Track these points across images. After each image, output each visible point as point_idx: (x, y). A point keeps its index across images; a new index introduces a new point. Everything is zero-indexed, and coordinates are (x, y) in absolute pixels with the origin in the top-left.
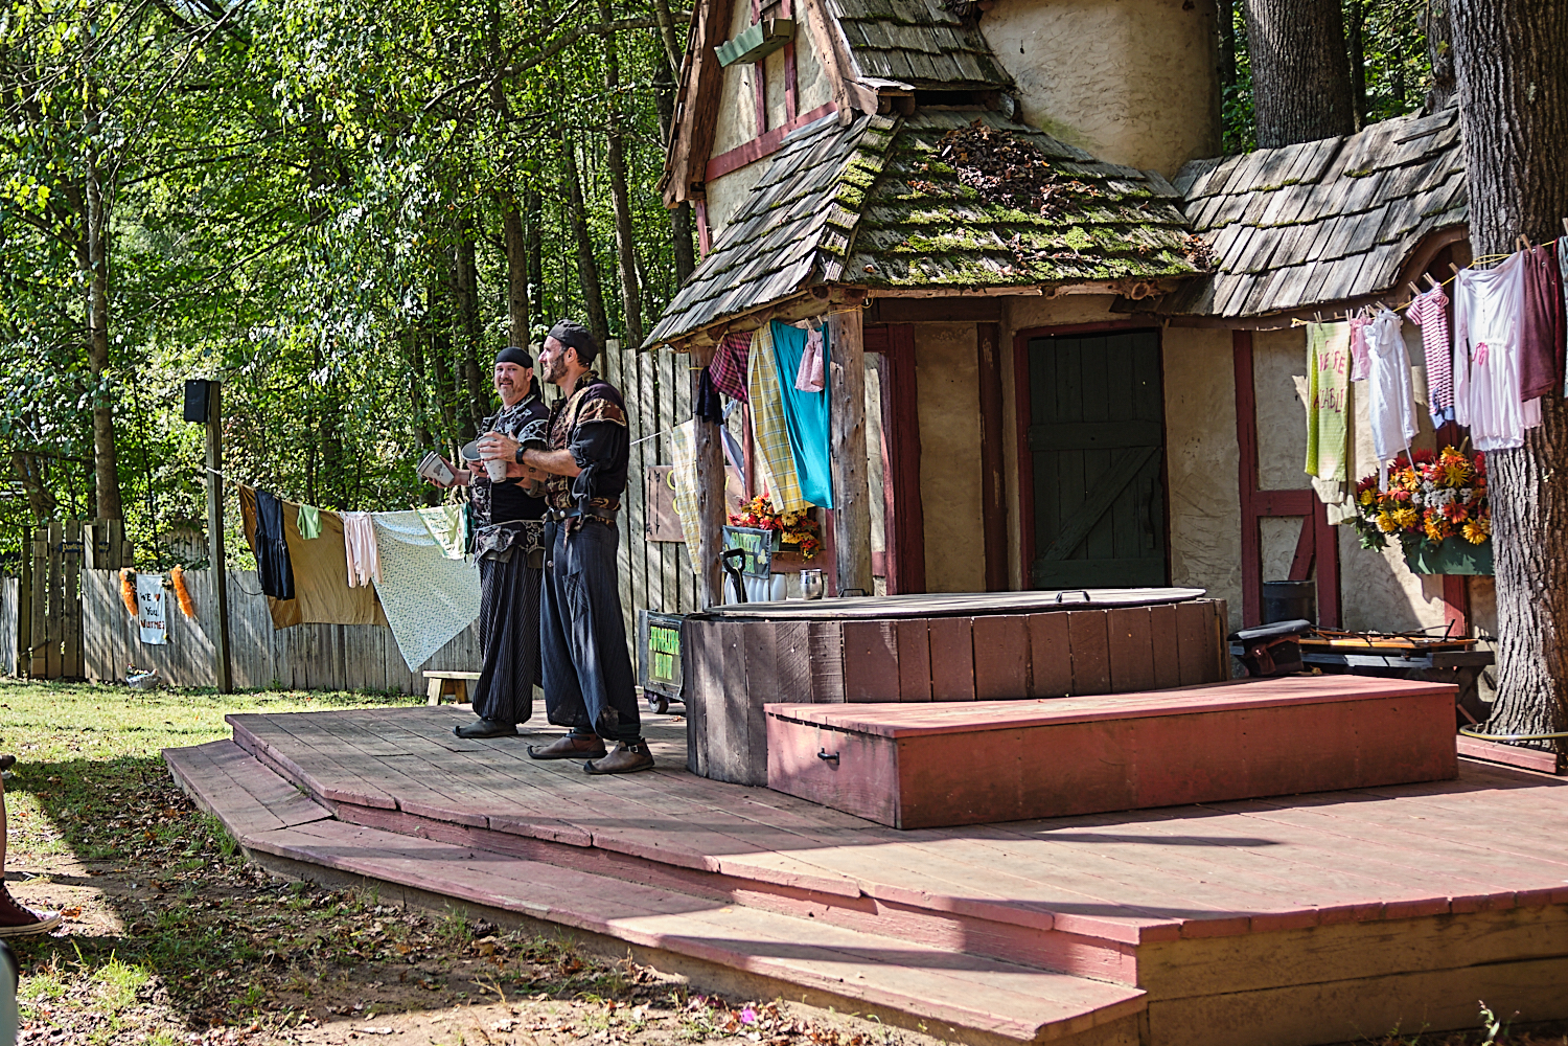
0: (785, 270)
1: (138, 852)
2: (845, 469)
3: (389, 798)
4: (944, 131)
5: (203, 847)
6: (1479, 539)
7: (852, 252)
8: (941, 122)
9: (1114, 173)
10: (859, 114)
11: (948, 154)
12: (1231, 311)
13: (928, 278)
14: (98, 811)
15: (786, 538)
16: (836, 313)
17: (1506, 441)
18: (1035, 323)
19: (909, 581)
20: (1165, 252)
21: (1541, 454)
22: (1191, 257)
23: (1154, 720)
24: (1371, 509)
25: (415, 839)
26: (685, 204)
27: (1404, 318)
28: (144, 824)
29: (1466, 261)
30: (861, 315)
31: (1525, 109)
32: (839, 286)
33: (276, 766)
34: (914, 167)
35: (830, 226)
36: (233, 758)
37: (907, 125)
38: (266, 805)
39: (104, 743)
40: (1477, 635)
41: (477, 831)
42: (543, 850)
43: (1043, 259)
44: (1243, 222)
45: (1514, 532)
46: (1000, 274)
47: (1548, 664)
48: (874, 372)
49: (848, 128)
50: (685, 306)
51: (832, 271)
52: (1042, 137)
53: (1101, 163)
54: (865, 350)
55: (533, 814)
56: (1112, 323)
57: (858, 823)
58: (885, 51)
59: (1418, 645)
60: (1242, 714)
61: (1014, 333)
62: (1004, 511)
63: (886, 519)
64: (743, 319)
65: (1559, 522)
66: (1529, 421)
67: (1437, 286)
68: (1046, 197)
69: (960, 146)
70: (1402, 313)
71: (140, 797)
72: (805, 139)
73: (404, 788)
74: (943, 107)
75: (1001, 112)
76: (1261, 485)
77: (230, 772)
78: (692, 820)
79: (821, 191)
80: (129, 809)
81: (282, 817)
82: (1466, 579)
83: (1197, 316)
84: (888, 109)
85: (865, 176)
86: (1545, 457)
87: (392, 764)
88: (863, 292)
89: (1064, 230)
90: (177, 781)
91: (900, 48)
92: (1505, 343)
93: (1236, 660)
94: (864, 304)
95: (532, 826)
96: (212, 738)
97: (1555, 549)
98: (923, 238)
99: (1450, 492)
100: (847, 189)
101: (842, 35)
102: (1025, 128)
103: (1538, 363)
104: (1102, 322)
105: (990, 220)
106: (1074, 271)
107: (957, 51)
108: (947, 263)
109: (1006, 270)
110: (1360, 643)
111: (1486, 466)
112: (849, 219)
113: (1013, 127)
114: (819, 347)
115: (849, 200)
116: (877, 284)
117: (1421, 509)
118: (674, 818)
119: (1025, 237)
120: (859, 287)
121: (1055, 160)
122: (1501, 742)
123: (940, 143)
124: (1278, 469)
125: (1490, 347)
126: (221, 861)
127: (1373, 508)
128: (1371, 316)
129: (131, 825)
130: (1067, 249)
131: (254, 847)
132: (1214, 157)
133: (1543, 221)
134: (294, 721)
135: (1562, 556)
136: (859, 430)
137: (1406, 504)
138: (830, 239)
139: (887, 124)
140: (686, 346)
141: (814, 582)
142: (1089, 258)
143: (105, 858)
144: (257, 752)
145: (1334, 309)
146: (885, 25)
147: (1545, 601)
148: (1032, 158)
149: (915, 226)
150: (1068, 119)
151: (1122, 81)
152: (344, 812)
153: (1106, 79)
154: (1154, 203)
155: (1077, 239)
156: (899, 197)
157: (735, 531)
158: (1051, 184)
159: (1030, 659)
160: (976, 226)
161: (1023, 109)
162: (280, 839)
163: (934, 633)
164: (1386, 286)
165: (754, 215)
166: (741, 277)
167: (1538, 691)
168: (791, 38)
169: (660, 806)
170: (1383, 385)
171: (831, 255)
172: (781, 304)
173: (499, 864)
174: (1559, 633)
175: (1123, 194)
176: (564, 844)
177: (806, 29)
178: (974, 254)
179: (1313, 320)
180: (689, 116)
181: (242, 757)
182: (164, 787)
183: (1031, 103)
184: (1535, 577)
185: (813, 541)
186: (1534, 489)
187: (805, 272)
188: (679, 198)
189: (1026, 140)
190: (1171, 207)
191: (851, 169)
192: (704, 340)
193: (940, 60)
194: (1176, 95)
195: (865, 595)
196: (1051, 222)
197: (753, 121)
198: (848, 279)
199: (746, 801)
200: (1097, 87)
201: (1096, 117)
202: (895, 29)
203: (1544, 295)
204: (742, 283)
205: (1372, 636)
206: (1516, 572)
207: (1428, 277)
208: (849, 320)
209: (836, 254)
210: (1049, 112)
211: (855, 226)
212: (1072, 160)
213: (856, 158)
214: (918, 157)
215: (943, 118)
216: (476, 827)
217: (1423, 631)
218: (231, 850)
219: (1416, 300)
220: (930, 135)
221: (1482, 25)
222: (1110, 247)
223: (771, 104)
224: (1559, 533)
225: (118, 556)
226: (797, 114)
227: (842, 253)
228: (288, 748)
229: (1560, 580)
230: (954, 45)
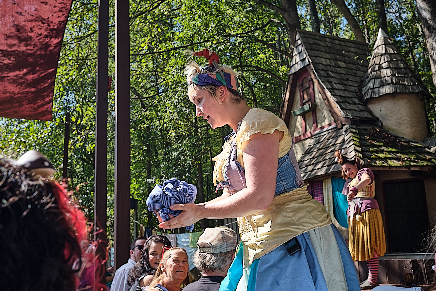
8: (365, 127)
9: (410, 140)
10: (344, 125)
18: (388, 179)
49: (340, 129)
52: (388, 132)
56: (410, 179)
75: (378, 125)
84: (353, 123)
91: (351, 109)
101: (337, 106)
102: (384, 129)
113: (381, 129)
121: (395, 137)
146: (346, 104)
150: (395, 127)
151: (408, 118)
153: (404, 117)
161: (383, 125)
175: (415, 145)
183: (385, 123)
193: (361, 112)
200: (402, 119)
201: (402, 127)
202: (349, 105)
210: (389, 126)
212: (399, 137)
230: (363, 109)
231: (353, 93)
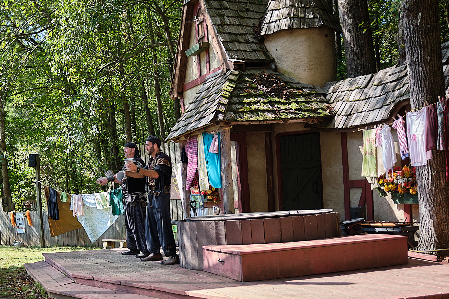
0: (207, 117)
1: (16, 294)
2: (225, 176)
3: (91, 276)
4: (254, 74)
5: (36, 292)
6: (414, 193)
7: (227, 111)
8: (253, 72)
9: (305, 86)
10: (228, 70)
11: (255, 81)
12: (340, 127)
13: (249, 118)
14: (5, 282)
15: (209, 197)
16: (222, 129)
17: (422, 163)
18: (282, 131)
19: (245, 209)
20: (320, 109)
21: (432, 167)
22: (328, 111)
23: (318, 248)
24: (382, 185)
25: (99, 288)
26: (177, 98)
27: (391, 127)
28: (18, 286)
29: (409, 110)
30: (229, 130)
31: (427, 64)
32: (223, 121)
33: (57, 268)
34: (245, 86)
35: (220, 104)
36: (45, 266)
37: (242, 73)
38: (54, 279)
39: (7, 263)
40: (414, 222)
41: (117, 285)
42: (137, 290)
43: (284, 112)
44: (343, 100)
45: (424, 190)
46: (271, 117)
47: (435, 229)
48: (234, 147)
49: (225, 74)
50: (177, 129)
51: (221, 117)
52: (283, 76)
53: (301, 83)
54: (231, 141)
55: (134, 280)
56: (305, 131)
57: (230, 280)
58: (236, 51)
59: (396, 225)
60: (344, 246)
61: (275, 135)
62: (274, 188)
63: (238, 191)
64: (194, 132)
65: (437, 187)
66: (428, 157)
67: (401, 118)
68: (284, 94)
69: (258, 79)
70: (391, 126)
71: (17, 278)
72: (212, 78)
73: (95, 273)
74: (253, 67)
75: (271, 69)
76: (350, 179)
77: (44, 270)
78: (181, 281)
79: (217, 93)
80: (14, 282)
81: (59, 283)
82: (411, 205)
83: (330, 128)
84: (237, 68)
85: (230, 88)
86: (433, 168)
87: (92, 267)
88: (230, 123)
89: (290, 103)
90: (28, 273)
91: (240, 50)
92: (421, 134)
93: (343, 231)
94: (231, 127)
95: (133, 283)
96: (39, 260)
97: (436, 195)
98: (248, 106)
99: (406, 179)
100: (225, 92)
101: (223, 46)
102: (278, 73)
103: (431, 140)
104: (302, 131)
105: (268, 101)
106: (293, 116)
107: (257, 50)
108: (255, 114)
109: (273, 116)
110: (379, 224)
111: (416, 171)
112: (225, 101)
113: (275, 73)
114: (217, 140)
115: (225, 96)
116: (234, 120)
117: (397, 184)
118: (176, 280)
119: (278, 106)
120: (229, 121)
121: (287, 83)
122: (421, 253)
123: (253, 78)
124: (355, 174)
125: (417, 135)
126: (41, 296)
127: (383, 185)
128: (382, 127)
129: (14, 286)
130: (291, 109)
131: (51, 292)
132: (335, 81)
133: (432, 97)
134: (63, 255)
135: (438, 197)
136: (229, 164)
137: (393, 183)
138: (220, 107)
139: (237, 72)
140: (178, 140)
141: (217, 210)
142: (297, 112)
143: (7, 296)
144: (52, 264)
145: (370, 125)
146: (235, 43)
147: (434, 211)
148: (280, 82)
149: (245, 103)
150: (291, 70)
151: (307, 59)
152: (77, 281)
153: (302, 58)
154: (317, 95)
155: (294, 106)
156: (241, 94)
157: (193, 195)
158: (286, 90)
159: (281, 231)
160: (263, 103)
161: (277, 68)
162: (58, 289)
163: (252, 224)
164: (386, 118)
165: (197, 101)
166: (194, 120)
167: (432, 237)
168: (208, 48)
169: (171, 277)
170: (386, 148)
171: (220, 112)
172: (206, 127)
173: (124, 295)
174: (438, 220)
175: (308, 92)
176: (143, 288)
177: (212, 45)
178: (263, 111)
179: (364, 129)
180: (178, 72)
181: (47, 266)
182: (24, 275)
183: (280, 66)
184: (430, 204)
185: (217, 198)
186: (430, 177)
187: (212, 117)
188: (175, 96)
189: (278, 77)
190: (322, 96)
191: (226, 86)
192: (183, 138)
193: (252, 53)
194: (323, 62)
195: (232, 213)
196: (286, 101)
197: (197, 73)
198: (226, 119)
199: (197, 275)
200: (299, 61)
201: (299, 70)
202: (238, 44)
203: (433, 119)
204: (194, 121)
205: (383, 222)
206: (425, 202)
207: (398, 115)
208: (226, 131)
209: (222, 112)
210: (285, 68)
211: (227, 103)
212: (292, 83)
213: (227, 83)
214: (246, 83)
215: (253, 70)
216: (117, 284)
217: (398, 221)
218: (44, 293)
219: (395, 122)
220: (249, 76)
221: (414, 39)
222: (304, 108)
223: (202, 68)
224: (437, 190)
225: (10, 208)
226: (210, 70)
227: (224, 111)
228: (61, 262)
229: (438, 204)
230: (256, 49)
231: (250, 28)
